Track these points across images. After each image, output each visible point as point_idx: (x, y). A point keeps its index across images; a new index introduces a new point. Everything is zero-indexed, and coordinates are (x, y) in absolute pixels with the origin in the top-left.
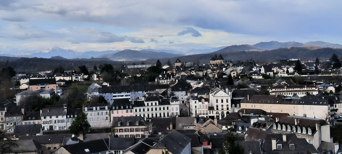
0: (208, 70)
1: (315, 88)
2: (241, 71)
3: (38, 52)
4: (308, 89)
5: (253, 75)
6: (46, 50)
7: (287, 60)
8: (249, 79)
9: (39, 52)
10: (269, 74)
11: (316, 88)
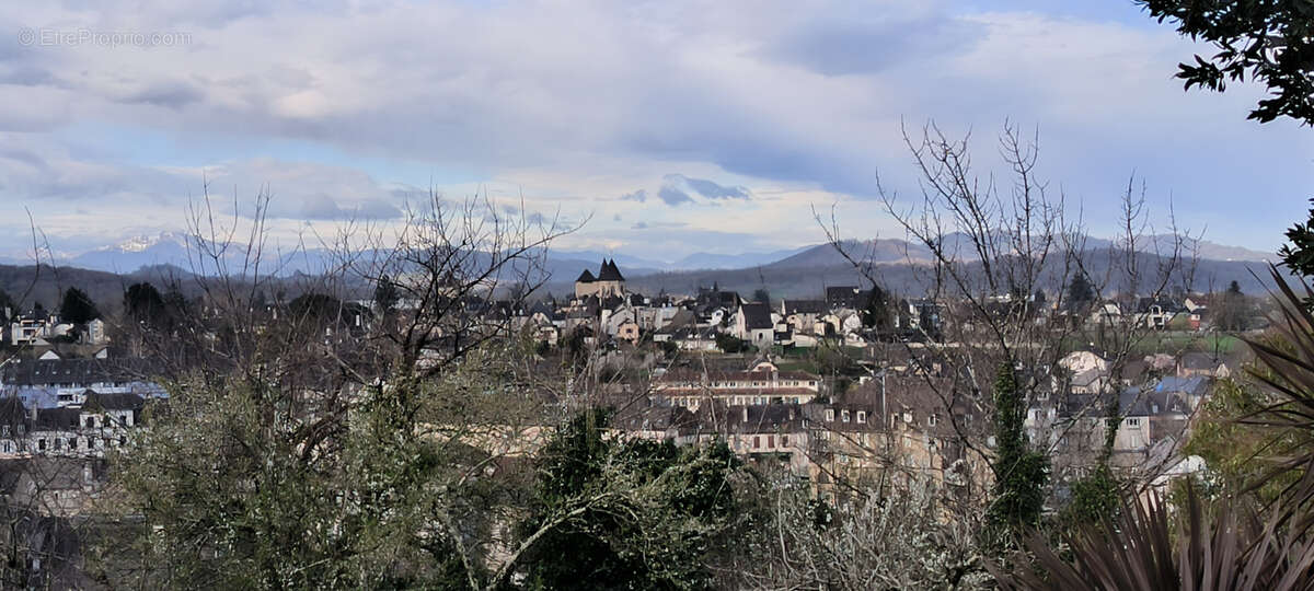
0: (536, 315)
1: (808, 383)
2: (669, 322)
3: (102, 248)
4: (784, 386)
5: (691, 336)
6: (137, 242)
7: (852, 288)
8: (663, 353)
9: (107, 247)
10: (761, 335)
11: (812, 384)
